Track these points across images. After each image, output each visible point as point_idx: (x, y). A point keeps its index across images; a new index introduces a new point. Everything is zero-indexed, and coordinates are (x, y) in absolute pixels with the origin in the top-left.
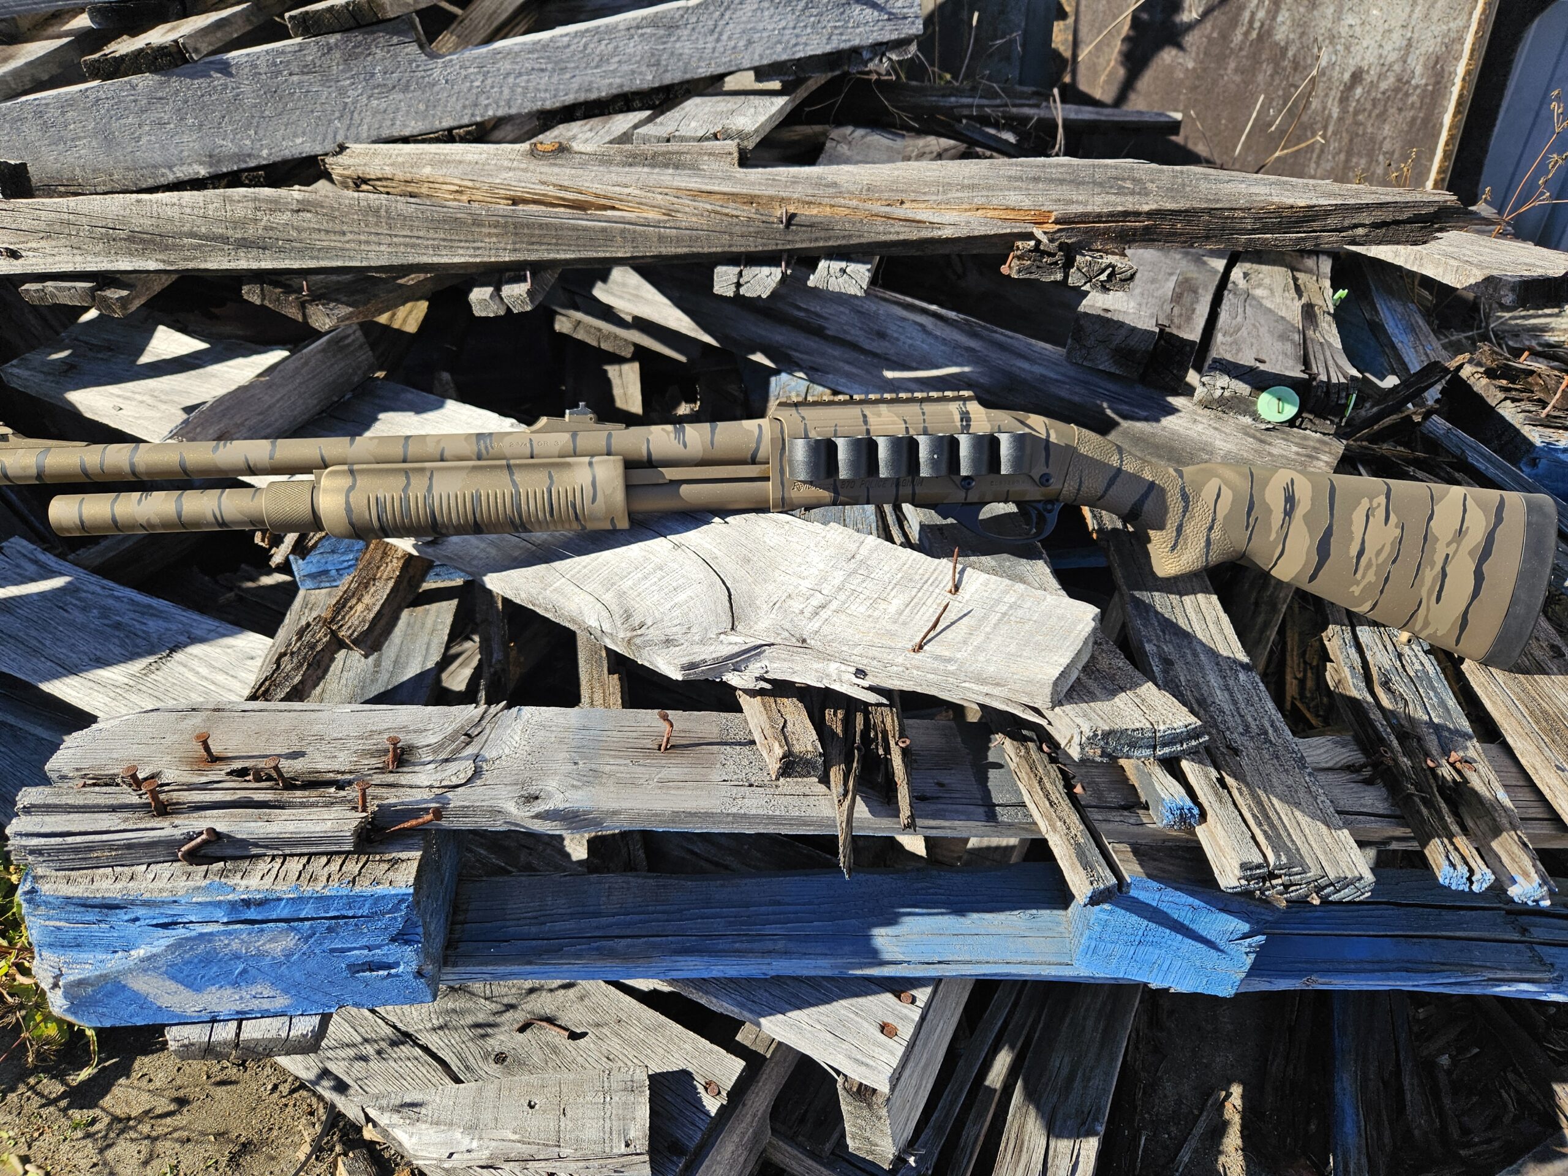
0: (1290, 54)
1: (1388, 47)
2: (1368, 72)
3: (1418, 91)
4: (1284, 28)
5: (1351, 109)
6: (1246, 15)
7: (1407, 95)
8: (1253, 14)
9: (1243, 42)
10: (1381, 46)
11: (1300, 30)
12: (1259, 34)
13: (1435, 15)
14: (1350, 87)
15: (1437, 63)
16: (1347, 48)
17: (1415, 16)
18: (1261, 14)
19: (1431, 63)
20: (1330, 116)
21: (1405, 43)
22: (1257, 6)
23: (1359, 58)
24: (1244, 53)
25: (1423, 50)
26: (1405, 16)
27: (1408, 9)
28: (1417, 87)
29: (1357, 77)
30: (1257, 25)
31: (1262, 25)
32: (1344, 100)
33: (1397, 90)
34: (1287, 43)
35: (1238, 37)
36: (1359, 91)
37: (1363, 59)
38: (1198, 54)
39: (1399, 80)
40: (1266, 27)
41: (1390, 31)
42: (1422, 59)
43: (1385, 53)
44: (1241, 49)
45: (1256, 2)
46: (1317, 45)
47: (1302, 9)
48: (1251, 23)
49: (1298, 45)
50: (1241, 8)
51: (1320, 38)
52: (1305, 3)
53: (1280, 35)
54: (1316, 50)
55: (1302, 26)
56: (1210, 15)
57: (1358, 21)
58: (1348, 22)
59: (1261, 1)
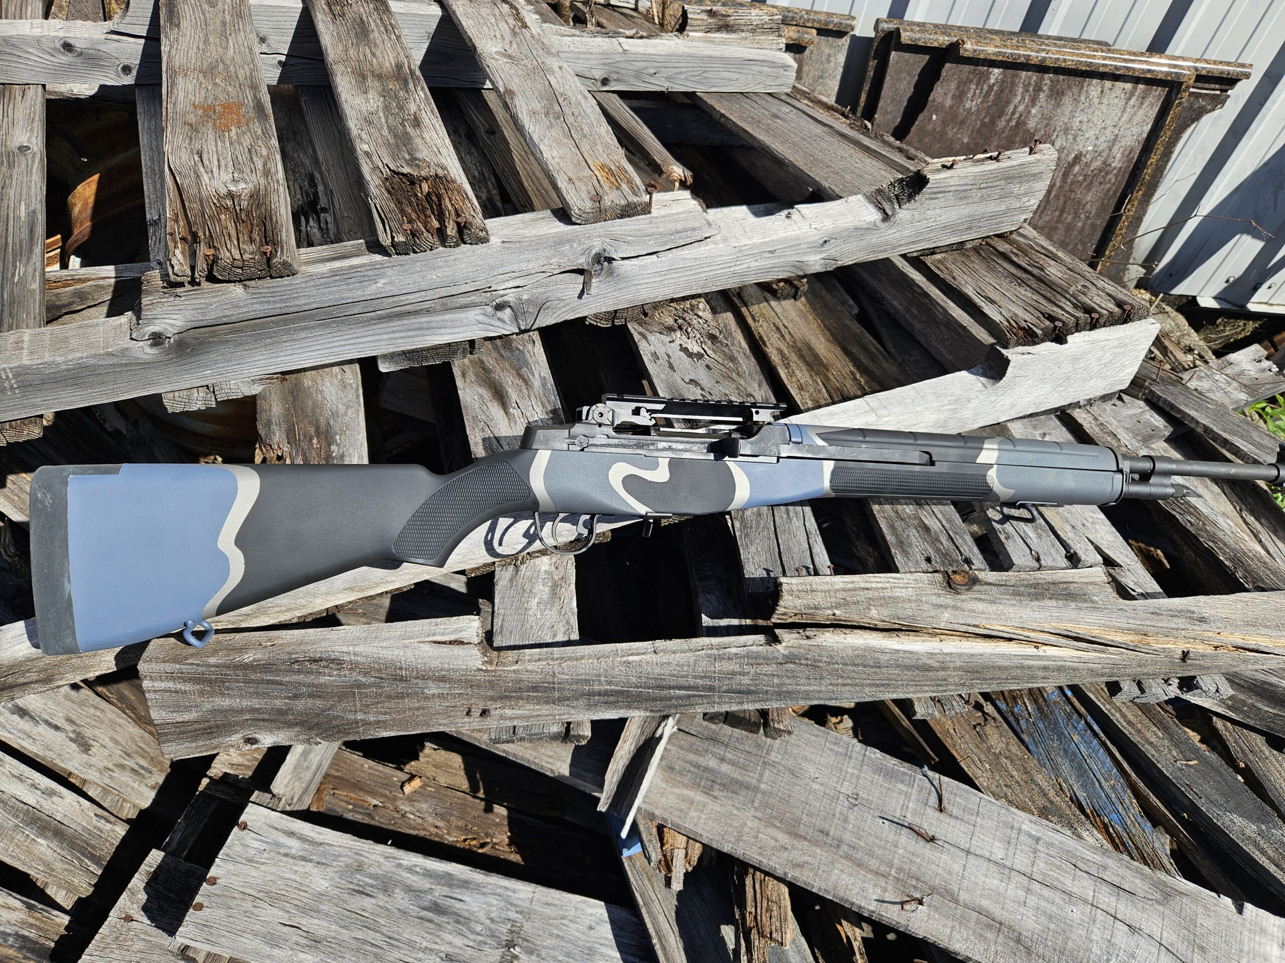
1: (1102, 139)
2: (1085, 156)
3: (1115, 171)
4: (1036, 119)
5: (1069, 181)
6: (1011, 107)
7: (1107, 173)
8: (1016, 107)
9: (1005, 127)
10: (1097, 138)
11: (1045, 122)
12: (1017, 122)
13: (1137, 119)
14: (1071, 165)
15: (1130, 153)
16: (1075, 139)
17: (1123, 119)
18: (1021, 108)
19: (1127, 152)
21: (1113, 137)
22: (1020, 101)
23: (1081, 145)
24: (1005, 135)
25: (1123, 144)
26: (1117, 119)
27: (1119, 114)
28: (1115, 168)
29: (1077, 159)
30: (1017, 115)
31: (1021, 115)
32: (1065, 174)
33: (1100, 170)
34: (1035, 130)
35: (1002, 123)
36: (1077, 169)
37: (1084, 146)
38: (972, 132)
39: (1104, 163)
40: (1023, 118)
41: (1105, 128)
42: (1121, 150)
43: (1098, 143)
44: (1003, 132)
45: (1019, 98)
46: (1055, 134)
47: (1050, 107)
48: (1013, 113)
49: (1042, 132)
50: (1008, 102)
51: (1058, 129)
52: (1053, 102)
53: (1032, 124)
54: (1054, 137)
55: (1047, 119)
56: (985, 105)
57: (1085, 119)
58: (1079, 119)
59: (1023, 98)
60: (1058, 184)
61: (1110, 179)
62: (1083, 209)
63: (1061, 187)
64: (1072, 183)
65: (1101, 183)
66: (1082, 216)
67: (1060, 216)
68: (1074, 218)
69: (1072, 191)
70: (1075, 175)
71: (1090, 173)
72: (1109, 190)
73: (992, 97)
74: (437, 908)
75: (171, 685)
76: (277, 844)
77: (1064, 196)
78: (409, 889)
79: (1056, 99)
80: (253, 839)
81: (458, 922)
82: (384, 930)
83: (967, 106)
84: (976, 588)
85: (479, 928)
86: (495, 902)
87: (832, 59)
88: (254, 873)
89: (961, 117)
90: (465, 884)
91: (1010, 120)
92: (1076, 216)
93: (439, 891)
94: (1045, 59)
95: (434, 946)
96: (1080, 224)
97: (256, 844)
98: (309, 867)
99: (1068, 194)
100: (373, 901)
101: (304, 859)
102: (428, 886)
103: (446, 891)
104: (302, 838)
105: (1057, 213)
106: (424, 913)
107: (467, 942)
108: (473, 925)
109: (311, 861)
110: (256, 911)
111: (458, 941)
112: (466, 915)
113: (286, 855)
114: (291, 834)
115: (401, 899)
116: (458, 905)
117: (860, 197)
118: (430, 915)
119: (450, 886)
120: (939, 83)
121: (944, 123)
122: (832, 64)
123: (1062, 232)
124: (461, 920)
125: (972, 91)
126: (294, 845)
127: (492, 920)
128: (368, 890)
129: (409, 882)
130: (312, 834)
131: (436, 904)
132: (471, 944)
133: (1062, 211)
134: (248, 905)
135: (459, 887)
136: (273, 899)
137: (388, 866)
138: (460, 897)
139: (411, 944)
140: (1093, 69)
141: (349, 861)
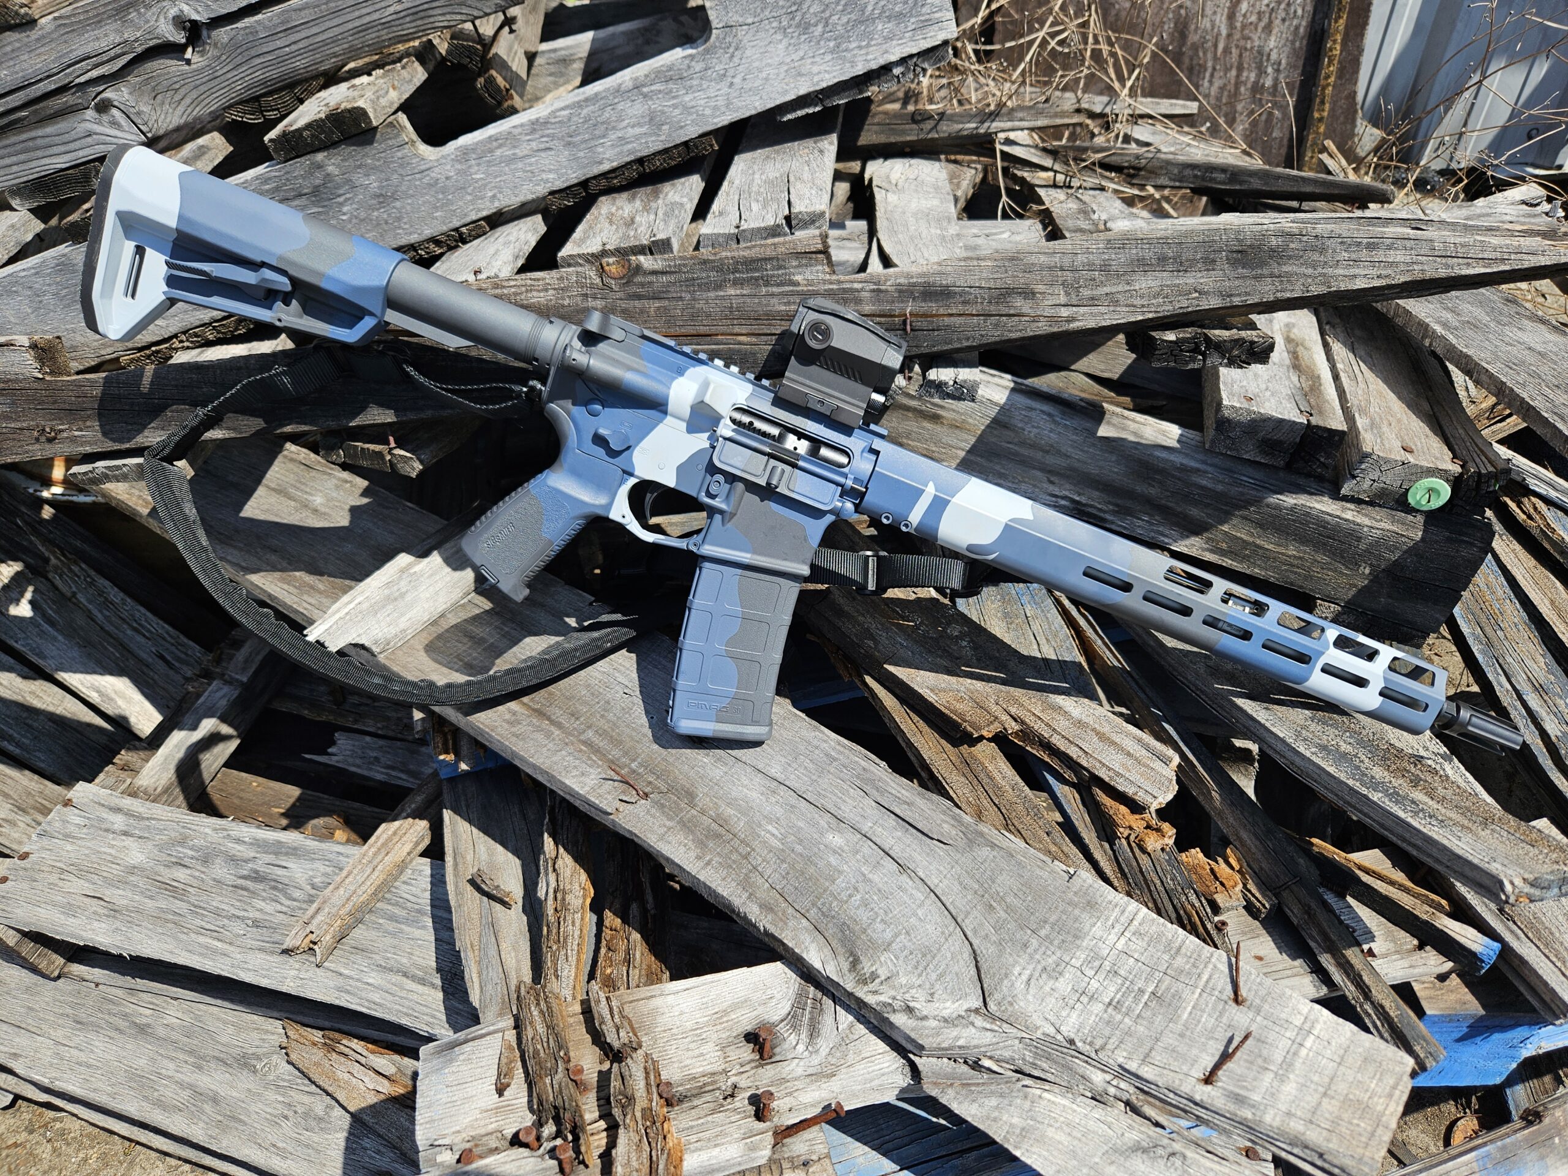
20: (1219, 34)
32: (1231, 17)
60: (1224, 32)
61: (1295, 12)
63: (1229, 36)
64: (1244, 27)
65: (1284, 20)
67: (1238, 76)
68: (1259, 76)
70: (1244, 16)
71: (1264, 8)
72: (1297, 28)
74: (257, 877)
76: (101, 820)
77: (1237, 46)
78: (233, 860)
80: (75, 815)
81: (275, 888)
82: (192, 899)
85: (297, 894)
86: (322, 868)
88: (69, 847)
90: (294, 852)
92: (1261, 72)
93: (262, 862)
95: (242, 914)
97: (78, 820)
98: (128, 842)
99: (1242, 43)
100: (189, 871)
101: (125, 833)
102: (253, 854)
103: (271, 859)
104: (129, 814)
105: (1234, 73)
106: (240, 882)
107: (279, 907)
108: (291, 891)
109: (132, 836)
110: (61, 883)
111: (270, 908)
112: (286, 881)
113: (107, 830)
114: (118, 810)
115: (220, 870)
116: (280, 872)
118: (248, 884)
119: (276, 854)
123: (1248, 98)
124: (278, 887)
126: (118, 821)
127: (314, 887)
128: (186, 861)
129: (233, 852)
130: (141, 810)
131: (256, 872)
132: (284, 909)
133: (1240, 69)
134: (54, 878)
135: (287, 854)
136: (81, 871)
137: (214, 837)
138: (284, 864)
139: (217, 913)
141: (173, 834)
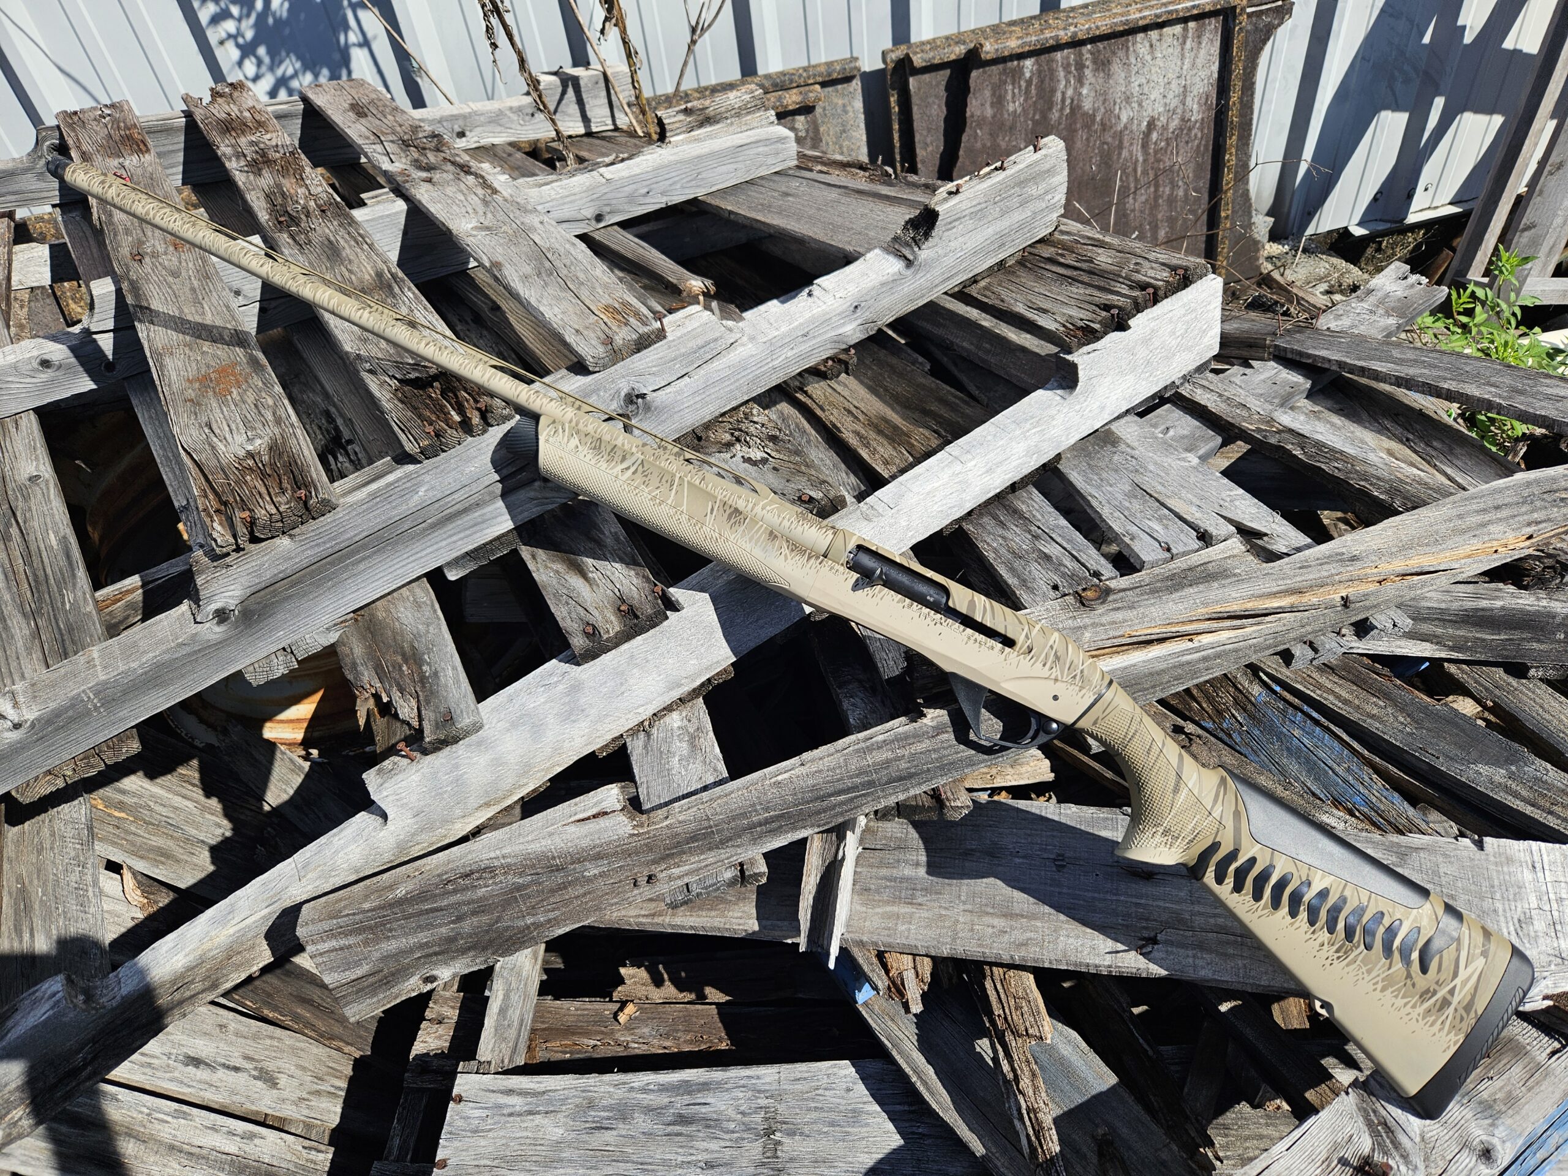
0: (1098, 119)
1: (1170, 95)
2: (1159, 119)
3: (1198, 125)
4: (1090, 99)
5: (1151, 151)
6: (1059, 95)
7: (1190, 129)
8: (1063, 93)
9: (1060, 118)
10: (1164, 96)
11: (1101, 99)
12: (1071, 108)
13: (1200, 62)
14: (1147, 134)
15: (1207, 99)
16: (1140, 105)
17: (1185, 67)
18: (1070, 92)
19: (1203, 100)
20: (1137, 161)
21: (1181, 90)
22: (1066, 86)
23: (1150, 110)
24: (1062, 126)
25: (1195, 93)
26: (1178, 69)
27: (1179, 63)
28: (1196, 121)
29: (1151, 125)
30: (1068, 102)
31: (1072, 101)
32: (1145, 146)
33: (1181, 130)
34: (1094, 110)
35: (1055, 115)
36: (1154, 136)
37: (1153, 110)
38: (1026, 135)
39: (1183, 119)
40: (1075, 102)
41: (1169, 83)
42: (1196, 100)
43: (1168, 101)
44: (1060, 124)
45: (1064, 83)
46: (1117, 107)
47: (1101, 81)
48: (1063, 100)
49: (1103, 110)
50: (1053, 91)
51: (1118, 101)
52: (1102, 75)
53: (1087, 105)
54: (1117, 111)
55: (1103, 95)
56: (1030, 102)
57: (1144, 81)
58: (1137, 83)
59: (1068, 81)
60: (1141, 159)
61: (1196, 135)
62: (1178, 175)
63: (1145, 161)
64: (1156, 152)
65: (1187, 142)
66: (1180, 183)
67: (1156, 191)
68: (1172, 189)
69: (1158, 161)
70: (1156, 143)
71: (1170, 135)
72: (1198, 146)
73: (1033, 92)
74: (682, 1120)
75: (334, 943)
76: (499, 1107)
77: (1152, 168)
78: (648, 1110)
79: (1103, 71)
80: (472, 1108)
81: (709, 1127)
82: (634, 1158)
83: (1011, 109)
84: (1111, 598)
85: (732, 1126)
86: (741, 1095)
87: (849, 108)
88: (483, 1143)
89: (1008, 124)
90: (705, 1087)
91: (1062, 109)
92: (1174, 186)
93: (680, 1103)
94: (1075, 34)
95: (690, 1158)
96: (1181, 193)
97: (477, 1113)
98: (538, 1119)
99: (1156, 165)
100: (614, 1133)
101: (530, 1113)
102: (667, 1100)
103: (687, 1099)
104: (523, 1093)
105: (1152, 189)
106: (670, 1129)
107: (723, 1144)
108: (725, 1124)
109: (538, 1113)
111: (714, 1145)
112: (715, 1116)
113: (511, 1115)
114: (510, 1092)
115: (642, 1123)
116: (704, 1109)
117: (877, 251)
118: (677, 1128)
119: (690, 1093)
120: (971, 95)
121: (993, 135)
122: (851, 114)
123: (1165, 208)
124: (711, 1124)
125: (1010, 92)
126: (516, 1102)
127: (743, 1113)
128: (606, 1123)
129: (645, 1103)
130: (532, 1086)
131: (681, 1116)
132: (728, 1144)
133: (1157, 186)
135: (699, 1091)
137: (620, 1093)
138: (703, 1101)
139: (665, 1163)
140: (1131, 25)
141: (578, 1101)
